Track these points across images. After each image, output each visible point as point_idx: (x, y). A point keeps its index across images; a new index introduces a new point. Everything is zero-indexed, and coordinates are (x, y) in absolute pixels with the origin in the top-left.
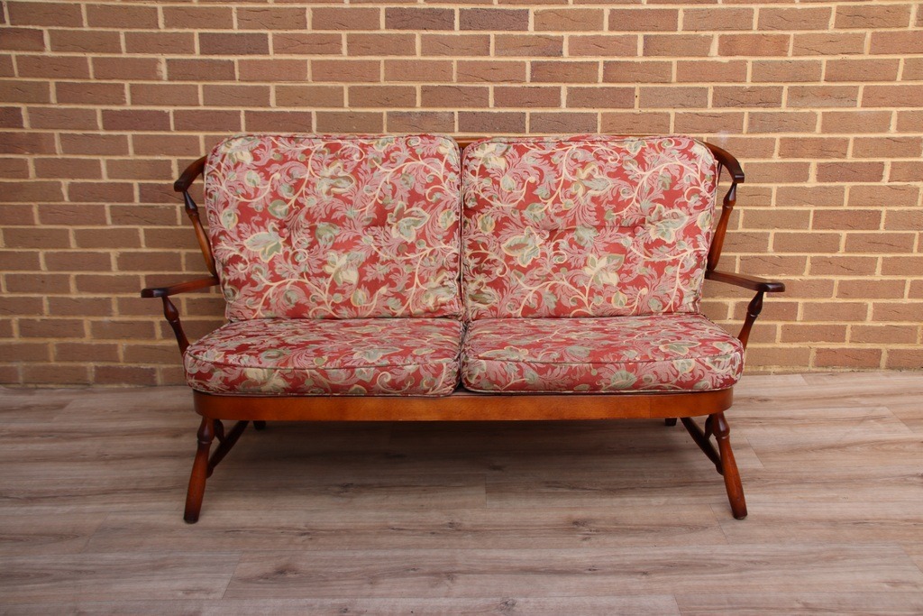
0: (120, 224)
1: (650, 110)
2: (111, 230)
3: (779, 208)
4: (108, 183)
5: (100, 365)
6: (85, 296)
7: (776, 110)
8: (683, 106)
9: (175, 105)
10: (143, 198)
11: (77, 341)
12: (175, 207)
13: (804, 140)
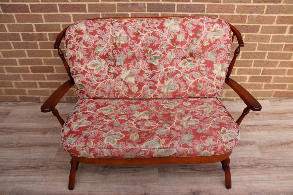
0: (17, 49)
1: (227, 4)
2: (14, 51)
3: (272, 43)
4: (9, 34)
5: (21, 96)
6: (10, 74)
7: (279, 4)
8: (241, 2)
9: (30, 2)
10: (24, 39)
11: (11, 88)
12: (37, 42)
13: (287, 17)
